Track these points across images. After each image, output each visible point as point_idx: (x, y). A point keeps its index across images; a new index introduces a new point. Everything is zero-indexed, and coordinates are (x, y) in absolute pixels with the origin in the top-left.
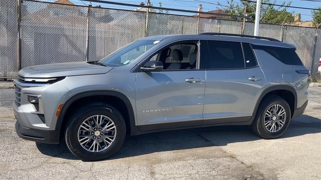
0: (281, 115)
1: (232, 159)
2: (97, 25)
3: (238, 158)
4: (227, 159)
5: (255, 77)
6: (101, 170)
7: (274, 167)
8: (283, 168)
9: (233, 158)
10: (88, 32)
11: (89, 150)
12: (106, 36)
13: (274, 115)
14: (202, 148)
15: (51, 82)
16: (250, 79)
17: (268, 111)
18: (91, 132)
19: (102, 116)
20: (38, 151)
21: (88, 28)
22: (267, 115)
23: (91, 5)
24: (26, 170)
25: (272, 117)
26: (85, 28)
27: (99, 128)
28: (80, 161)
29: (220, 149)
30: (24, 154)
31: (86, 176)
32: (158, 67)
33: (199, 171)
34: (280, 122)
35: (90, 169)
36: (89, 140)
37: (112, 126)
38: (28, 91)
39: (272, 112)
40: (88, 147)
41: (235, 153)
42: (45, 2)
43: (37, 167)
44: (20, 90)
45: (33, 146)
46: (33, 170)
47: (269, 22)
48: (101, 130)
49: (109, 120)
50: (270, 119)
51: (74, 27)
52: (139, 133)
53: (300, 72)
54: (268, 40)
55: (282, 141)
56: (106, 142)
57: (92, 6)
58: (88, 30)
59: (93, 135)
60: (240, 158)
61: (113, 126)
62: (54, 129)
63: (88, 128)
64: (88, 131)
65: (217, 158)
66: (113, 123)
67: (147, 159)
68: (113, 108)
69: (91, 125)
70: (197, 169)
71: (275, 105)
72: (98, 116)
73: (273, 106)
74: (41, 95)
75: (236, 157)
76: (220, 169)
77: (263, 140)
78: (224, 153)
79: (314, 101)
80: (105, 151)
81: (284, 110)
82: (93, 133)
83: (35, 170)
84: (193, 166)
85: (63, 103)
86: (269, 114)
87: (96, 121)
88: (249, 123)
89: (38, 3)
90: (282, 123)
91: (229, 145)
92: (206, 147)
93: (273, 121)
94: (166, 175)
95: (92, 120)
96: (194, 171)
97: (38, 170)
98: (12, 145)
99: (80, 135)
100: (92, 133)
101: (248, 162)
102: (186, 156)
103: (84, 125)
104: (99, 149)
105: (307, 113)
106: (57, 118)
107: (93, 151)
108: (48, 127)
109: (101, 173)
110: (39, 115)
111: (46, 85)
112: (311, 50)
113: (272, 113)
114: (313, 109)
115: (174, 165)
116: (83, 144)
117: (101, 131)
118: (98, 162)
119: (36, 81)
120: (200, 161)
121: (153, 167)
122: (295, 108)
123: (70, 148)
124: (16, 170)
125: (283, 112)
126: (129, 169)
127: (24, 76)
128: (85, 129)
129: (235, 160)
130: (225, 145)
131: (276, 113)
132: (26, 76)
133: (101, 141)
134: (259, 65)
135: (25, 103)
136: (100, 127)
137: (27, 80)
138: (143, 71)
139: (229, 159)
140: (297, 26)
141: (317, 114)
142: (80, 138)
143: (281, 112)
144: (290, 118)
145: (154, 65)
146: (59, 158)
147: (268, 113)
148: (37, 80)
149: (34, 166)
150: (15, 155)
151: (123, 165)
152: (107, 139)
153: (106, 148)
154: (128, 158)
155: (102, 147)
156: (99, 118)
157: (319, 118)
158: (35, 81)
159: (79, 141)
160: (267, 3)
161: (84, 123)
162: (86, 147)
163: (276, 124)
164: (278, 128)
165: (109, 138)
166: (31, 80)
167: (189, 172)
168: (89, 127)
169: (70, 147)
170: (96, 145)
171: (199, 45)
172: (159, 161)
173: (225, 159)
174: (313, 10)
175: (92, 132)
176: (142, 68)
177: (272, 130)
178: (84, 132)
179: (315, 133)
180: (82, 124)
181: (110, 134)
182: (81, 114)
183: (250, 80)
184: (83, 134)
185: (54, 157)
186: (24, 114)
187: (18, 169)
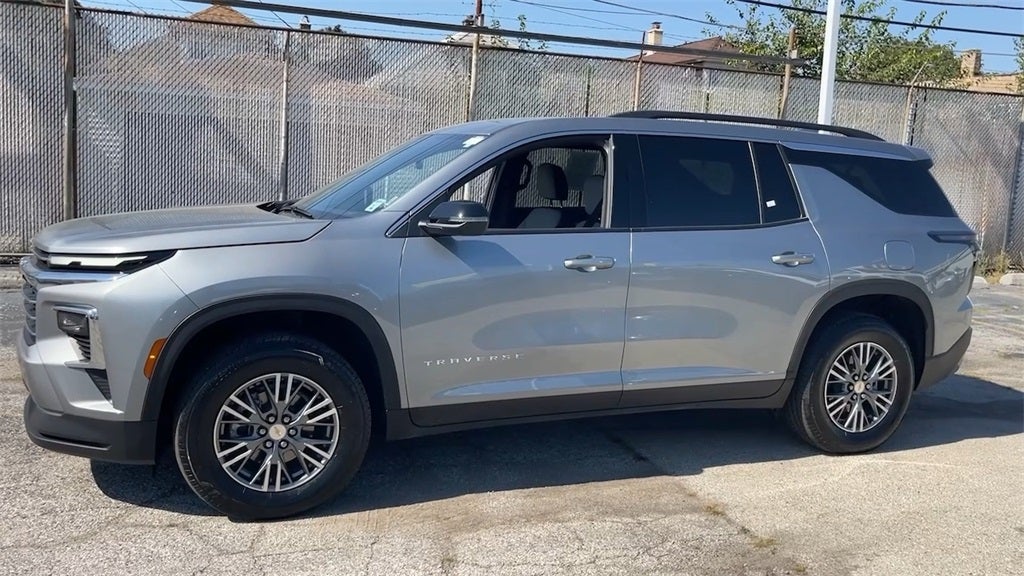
0: (881, 378)
1: (712, 517)
2: (314, 90)
3: (731, 515)
4: (694, 518)
5: (792, 253)
6: (284, 550)
7: (845, 543)
8: (874, 549)
9: (718, 513)
10: (287, 109)
11: (250, 485)
12: (343, 123)
13: (856, 378)
14: (623, 481)
15: (128, 268)
16: (775, 258)
17: (836, 363)
18: (256, 427)
19: (291, 377)
20: (94, 488)
21: (287, 96)
22: (832, 377)
23: (310, 26)
24: (46, 547)
25: (851, 384)
26: (277, 98)
27: (284, 416)
28: (225, 520)
29: (679, 486)
30: (49, 497)
31: (232, 568)
32: (473, 220)
33: (599, 554)
34: (879, 400)
35: (249, 544)
36: (249, 451)
37: (325, 408)
38: (59, 296)
39: (852, 367)
40: (249, 475)
41: (726, 500)
42: (151, 17)
43: (84, 539)
44: (34, 293)
45: (82, 470)
46: (68, 549)
47: (873, 77)
48: (290, 422)
49: (315, 391)
50: (846, 390)
51: (241, 95)
52: (416, 433)
53: (941, 238)
54: (838, 134)
55: (884, 461)
56: (305, 459)
57: (312, 29)
58: (288, 104)
59: (262, 436)
60: (738, 515)
61: (327, 408)
62: (137, 417)
63: (247, 414)
64: (247, 425)
65: (664, 512)
66: (328, 401)
67: (437, 517)
68: (328, 351)
69: (257, 405)
70: (592, 550)
71: (862, 345)
72: (278, 376)
73: (855, 348)
74: (95, 310)
75: (727, 512)
76: (669, 551)
77: (822, 456)
78: (689, 500)
79: (1009, 332)
80: (303, 488)
81: (890, 362)
82: (262, 432)
83: (75, 546)
84: (581, 540)
85: (166, 334)
86: (842, 373)
87: (274, 393)
88: (777, 402)
89: (129, 17)
90: (884, 403)
91: (709, 472)
92: (635, 479)
93: (855, 397)
94: (490, 567)
95: (262, 388)
96: (584, 557)
97: (84, 546)
98: (14, 466)
99: (221, 437)
100: (259, 429)
101: (761, 527)
102: (565, 508)
103: (234, 406)
104: (284, 483)
105: (978, 372)
106: (146, 382)
107: (265, 488)
108: (119, 412)
109: (283, 558)
110: (92, 372)
111: (115, 277)
112: (1007, 166)
113: (851, 371)
114: (1000, 356)
115: (522, 535)
116: (231, 466)
117: (288, 423)
118: (280, 525)
119: (82, 264)
120: (607, 524)
121: (453, 541)
122: (927, 355)
123: (190, 478)
124: (17, 545)
125: (888, 368)
126: (375, 547)
127: (47, 248)
128: (238, 419)
129: (723, 521)
130: (698, 471)
131: (864, 371)
132: (53, 248)
133: (289, 457)
134: (808, 216)
135: (49, 334)
136: (287, 412)
137: (55, 261)
138: (427, 232)
139: (703, 519)
140: (964, 91)
141: (1010, 376)
142: (223, 448)
143: (881, 366)
144: (911, 388)
145: (461, 215)
146: (156, 511)
147: (836, 369)
148: (85, 262)
149: (75, 534)
150: (18, 500)
151: (358, 533)
152: (308, 451)
153: (305, 479)
154: (376, 511)
155: (295, 475)
156: (284, 382)
157: (1017, 389)
158: (79, 263)
159: (220, 455)
160: (865, 16)
161: (233, 397)
162: (240, 474)
163: (866, 406)
164: (871, 420)
165: (315, 446)
166: (66, 261)
167: (568, 560)
168: (251, 413)
169: (188, 473)
170: (274, 468)
171: (610, 149)
172: (476, 523)
173: (688, 516)
174: (1019, 38)
175: (261, 427)
176: (424, 224)
177: (850, 426)
178: (235, 426)
179: (995, 436)
180: (227, 402)
181: (320, 433)
182: (226, 370)
183: (777, 263)
184: (233, 433)
185: (142, 504)
186: (46, 368)
187: (23, 543)
